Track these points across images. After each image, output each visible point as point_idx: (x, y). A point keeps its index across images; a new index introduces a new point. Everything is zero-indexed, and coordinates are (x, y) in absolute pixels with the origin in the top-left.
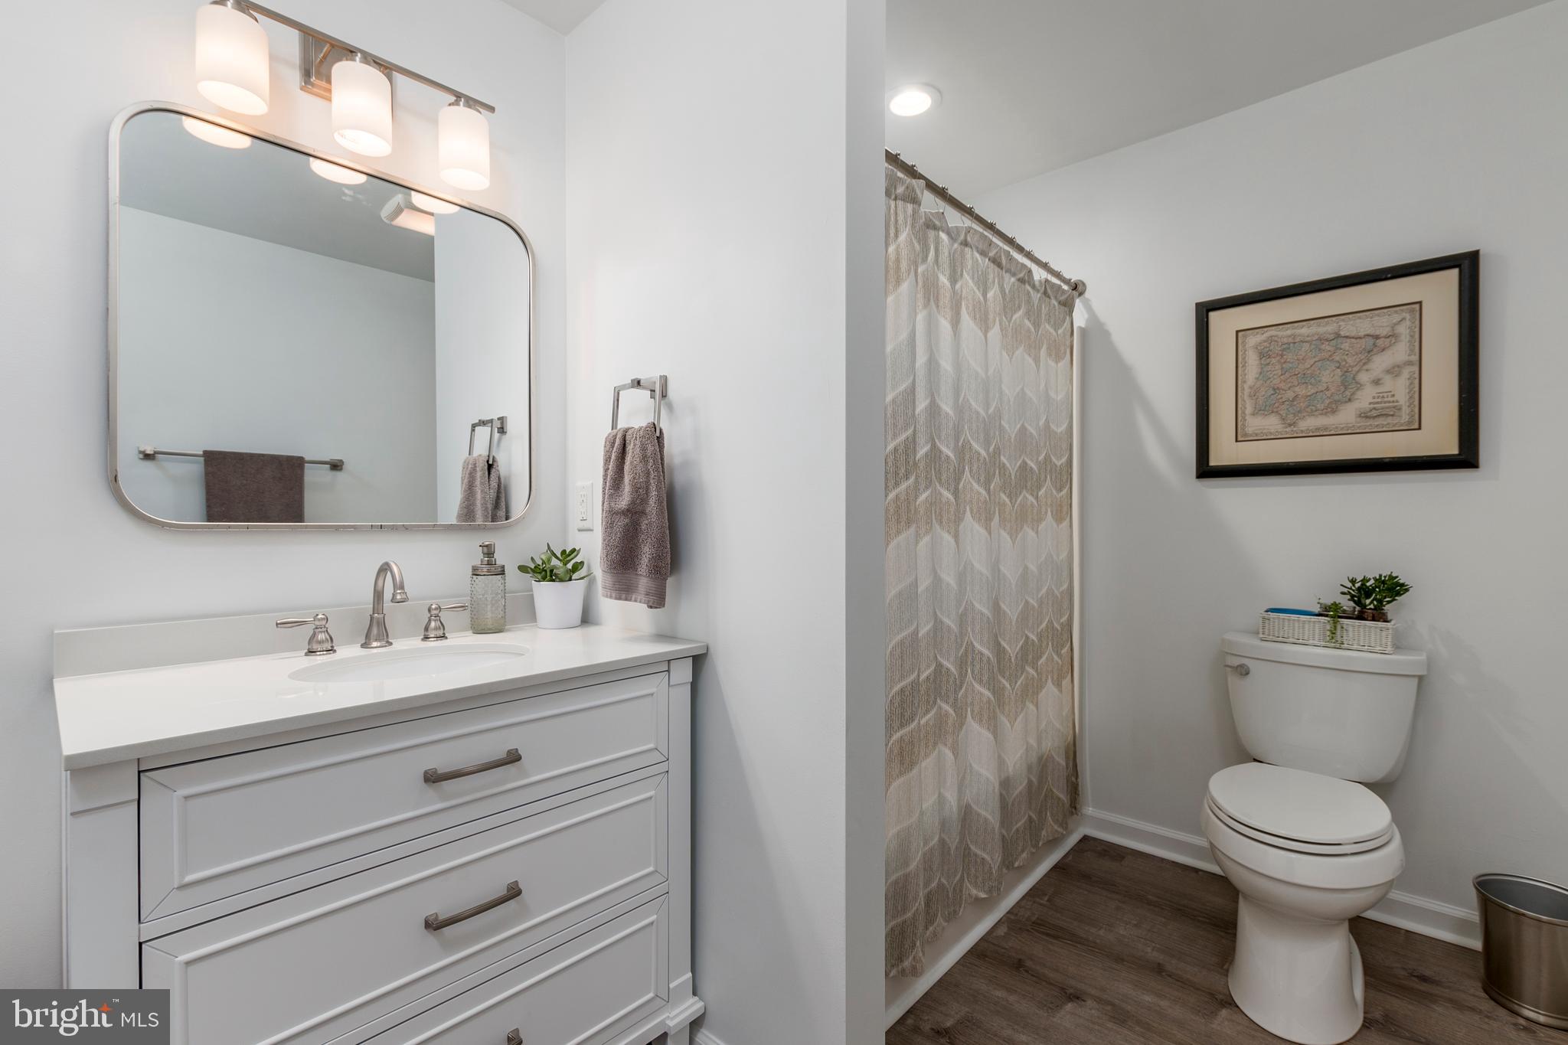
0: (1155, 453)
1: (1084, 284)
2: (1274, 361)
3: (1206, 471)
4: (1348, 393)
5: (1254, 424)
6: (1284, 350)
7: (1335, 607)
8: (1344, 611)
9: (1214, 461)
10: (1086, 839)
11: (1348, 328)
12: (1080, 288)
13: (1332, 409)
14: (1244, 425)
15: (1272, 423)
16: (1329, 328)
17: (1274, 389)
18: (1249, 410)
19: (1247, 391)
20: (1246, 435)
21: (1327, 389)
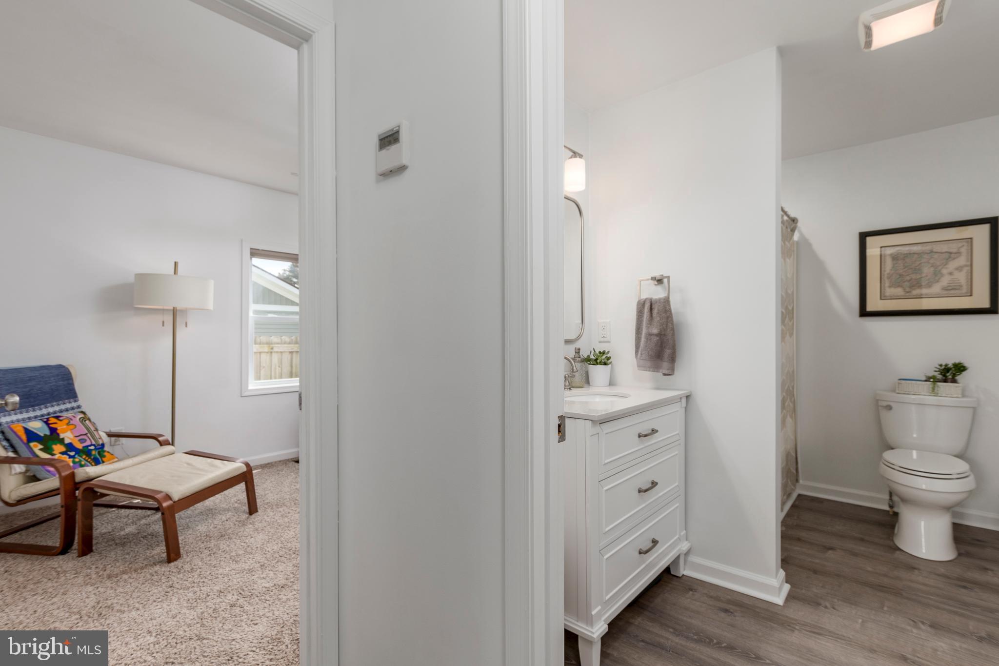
0: (836, 303)
1: (797, 220)
2: (900, 262)
3: (864, 313)
4: (937, 278)
5: (889, 291)
6: (905, 257)
7: (934, 377)
8: (938, 379)
9: (870, 308)
10: (799, 496)
11: (937, 248)
12: (795, 221)
13: (929, 286)
14: (884, 292)
15: (899, 291)
16: (927, 248)
17: (900, 275)
18: (887, 284)
19: (886, 275)
20: (885, 297)
21: (927, 276)
